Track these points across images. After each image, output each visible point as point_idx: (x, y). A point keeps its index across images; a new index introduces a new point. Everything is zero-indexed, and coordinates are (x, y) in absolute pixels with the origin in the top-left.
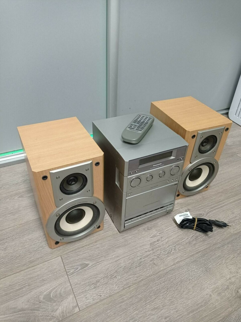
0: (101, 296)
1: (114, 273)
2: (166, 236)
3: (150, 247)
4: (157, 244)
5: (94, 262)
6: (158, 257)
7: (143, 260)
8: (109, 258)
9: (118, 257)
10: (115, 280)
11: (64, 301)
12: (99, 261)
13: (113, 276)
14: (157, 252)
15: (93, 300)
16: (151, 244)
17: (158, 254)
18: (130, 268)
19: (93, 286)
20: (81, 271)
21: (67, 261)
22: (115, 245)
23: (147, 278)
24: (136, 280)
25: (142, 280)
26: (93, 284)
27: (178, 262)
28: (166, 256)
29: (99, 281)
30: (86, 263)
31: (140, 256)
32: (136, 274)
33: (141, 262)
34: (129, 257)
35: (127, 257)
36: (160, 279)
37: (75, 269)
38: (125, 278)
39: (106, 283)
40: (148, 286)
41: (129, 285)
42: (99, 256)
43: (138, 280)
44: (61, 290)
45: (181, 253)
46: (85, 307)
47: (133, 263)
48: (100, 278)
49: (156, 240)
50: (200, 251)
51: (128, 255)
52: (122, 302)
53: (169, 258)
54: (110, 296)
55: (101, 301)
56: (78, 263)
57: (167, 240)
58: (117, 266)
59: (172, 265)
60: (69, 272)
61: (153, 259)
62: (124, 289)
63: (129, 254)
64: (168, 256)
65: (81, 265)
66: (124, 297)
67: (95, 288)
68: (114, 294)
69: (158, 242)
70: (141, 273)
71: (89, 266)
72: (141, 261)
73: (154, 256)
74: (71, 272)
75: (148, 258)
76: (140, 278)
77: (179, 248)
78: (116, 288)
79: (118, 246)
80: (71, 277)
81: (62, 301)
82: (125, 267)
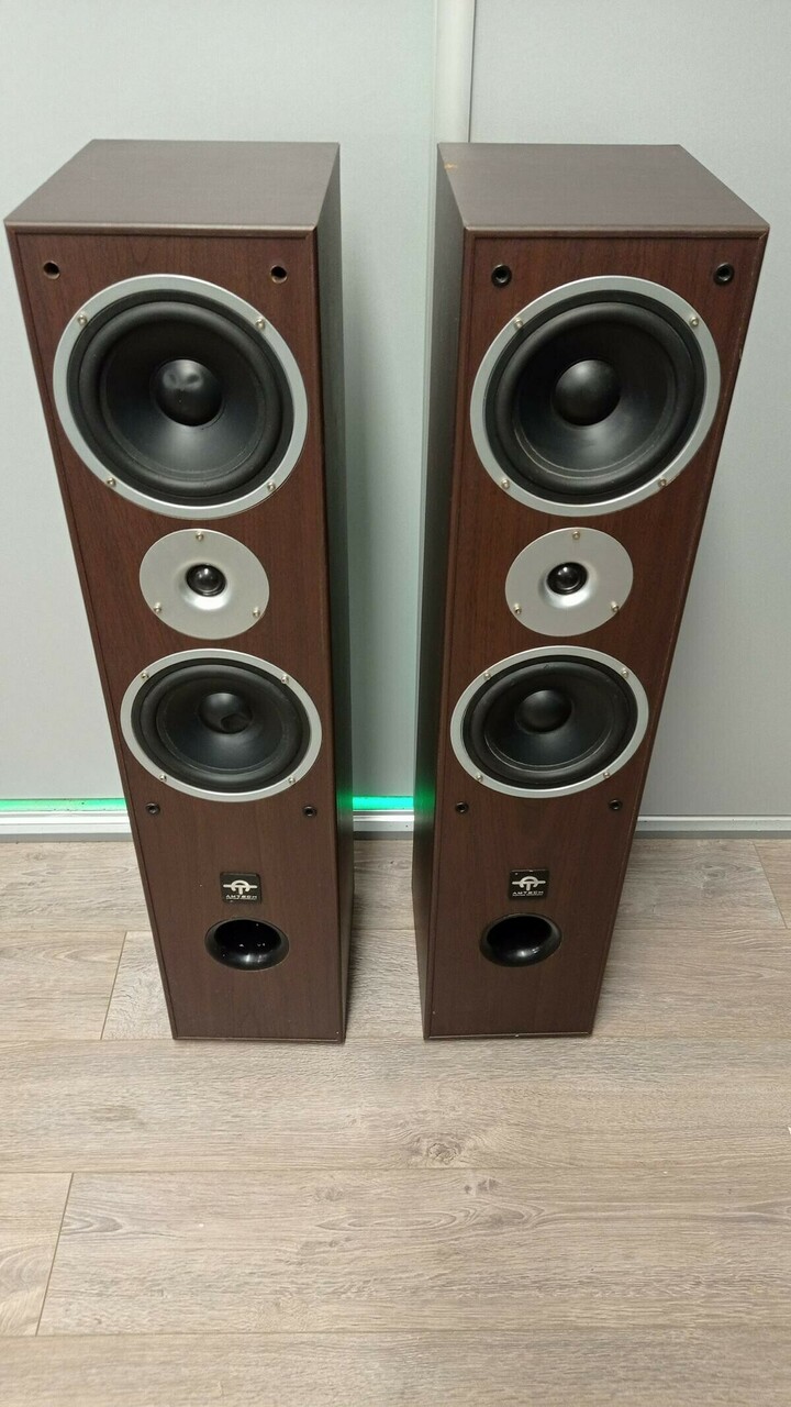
0: (100, 1322)
1: (164, 1280)
2: (364, 1241)
3: (297, 1254)
4: (324, 1252)
5: (136, 1228)
6: (299, 1292)
7: (257, 1280)
8: (177, 1233)
9: (201, 1240)
10: (157, 1298)
11: (20, 1293)
12: (147, 1230)
13: (159, 1285)
14: (308, 1275)
15: (79, 1325)
16: (307, 1244)
17: (305, 1281)
18: (209, 1286)
19: (97, 1288)
20: (94, 1234)
21: (78, 1194)
22: (214, 1203)
23: (233, 1333)
24: (203, 1324)
25: (218, 1332)
26: (102, 1282)
27: (343, 1331)
28: (324, 1297)
29: (117, 1283)
30: (119, 1221)
31: (255, 1265)
32: (213, 1309)
33: (246, 1283)
34: (224, 1257)
35: (221, 1254)
36: (263, 1351)
37: (85, 1224)
38: (182, 1304)
39: (130, 1297)
40: (220, 1356)
41: (178, 1329)
42: (156, 1218)
43: (208, 1328)
44: (26, 1263)
45: (370, 1309)
46: (51, 1331)
47: (225, 1277)
48: (125, 1277)
49: (328, 1240)
50: (427, 1330)
51: (226, 1247)
52: (137, 1364)
53: (325, 1308)
54: (119, 1334)
55: (94, 1335)
56: (99, 1211)
57: (357, 1253)
58: (183, 1264)
59: (320, 1329)
60: (68, 1224)
61: (282, 1291)
62: (161, 1333)
63: (232, 1247)
64: (327, 1302)
65: (104, 1220)
66: (150, 1353)
67: (99, 1295)
68: (130, 1334)
69: (328, 1248)
70: (226, 1313)
71: (120, 1231)
72: (248, 1279)
73: (292, 1282)
74: (73, 1227)
75: (274, 1282)
76: (216, 1325)
77: (374, 1293)
78: (145, 1322)
79: (219, 1210)
80: (64, 1240)
81: (14, 1291)
82: (200, 1276)
